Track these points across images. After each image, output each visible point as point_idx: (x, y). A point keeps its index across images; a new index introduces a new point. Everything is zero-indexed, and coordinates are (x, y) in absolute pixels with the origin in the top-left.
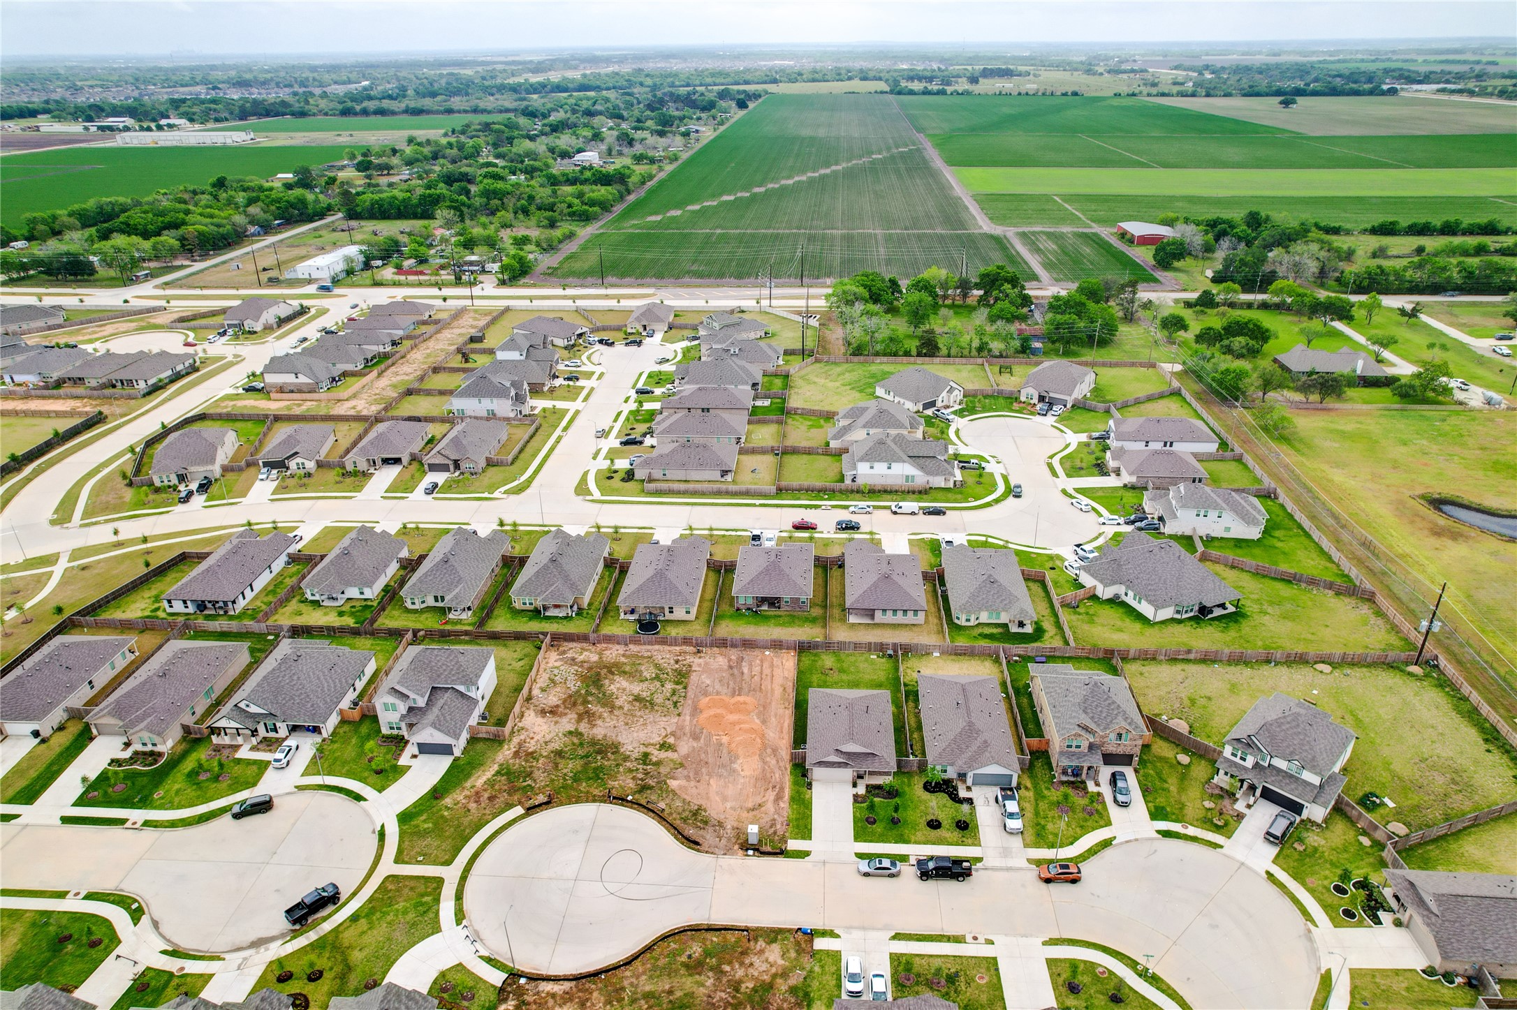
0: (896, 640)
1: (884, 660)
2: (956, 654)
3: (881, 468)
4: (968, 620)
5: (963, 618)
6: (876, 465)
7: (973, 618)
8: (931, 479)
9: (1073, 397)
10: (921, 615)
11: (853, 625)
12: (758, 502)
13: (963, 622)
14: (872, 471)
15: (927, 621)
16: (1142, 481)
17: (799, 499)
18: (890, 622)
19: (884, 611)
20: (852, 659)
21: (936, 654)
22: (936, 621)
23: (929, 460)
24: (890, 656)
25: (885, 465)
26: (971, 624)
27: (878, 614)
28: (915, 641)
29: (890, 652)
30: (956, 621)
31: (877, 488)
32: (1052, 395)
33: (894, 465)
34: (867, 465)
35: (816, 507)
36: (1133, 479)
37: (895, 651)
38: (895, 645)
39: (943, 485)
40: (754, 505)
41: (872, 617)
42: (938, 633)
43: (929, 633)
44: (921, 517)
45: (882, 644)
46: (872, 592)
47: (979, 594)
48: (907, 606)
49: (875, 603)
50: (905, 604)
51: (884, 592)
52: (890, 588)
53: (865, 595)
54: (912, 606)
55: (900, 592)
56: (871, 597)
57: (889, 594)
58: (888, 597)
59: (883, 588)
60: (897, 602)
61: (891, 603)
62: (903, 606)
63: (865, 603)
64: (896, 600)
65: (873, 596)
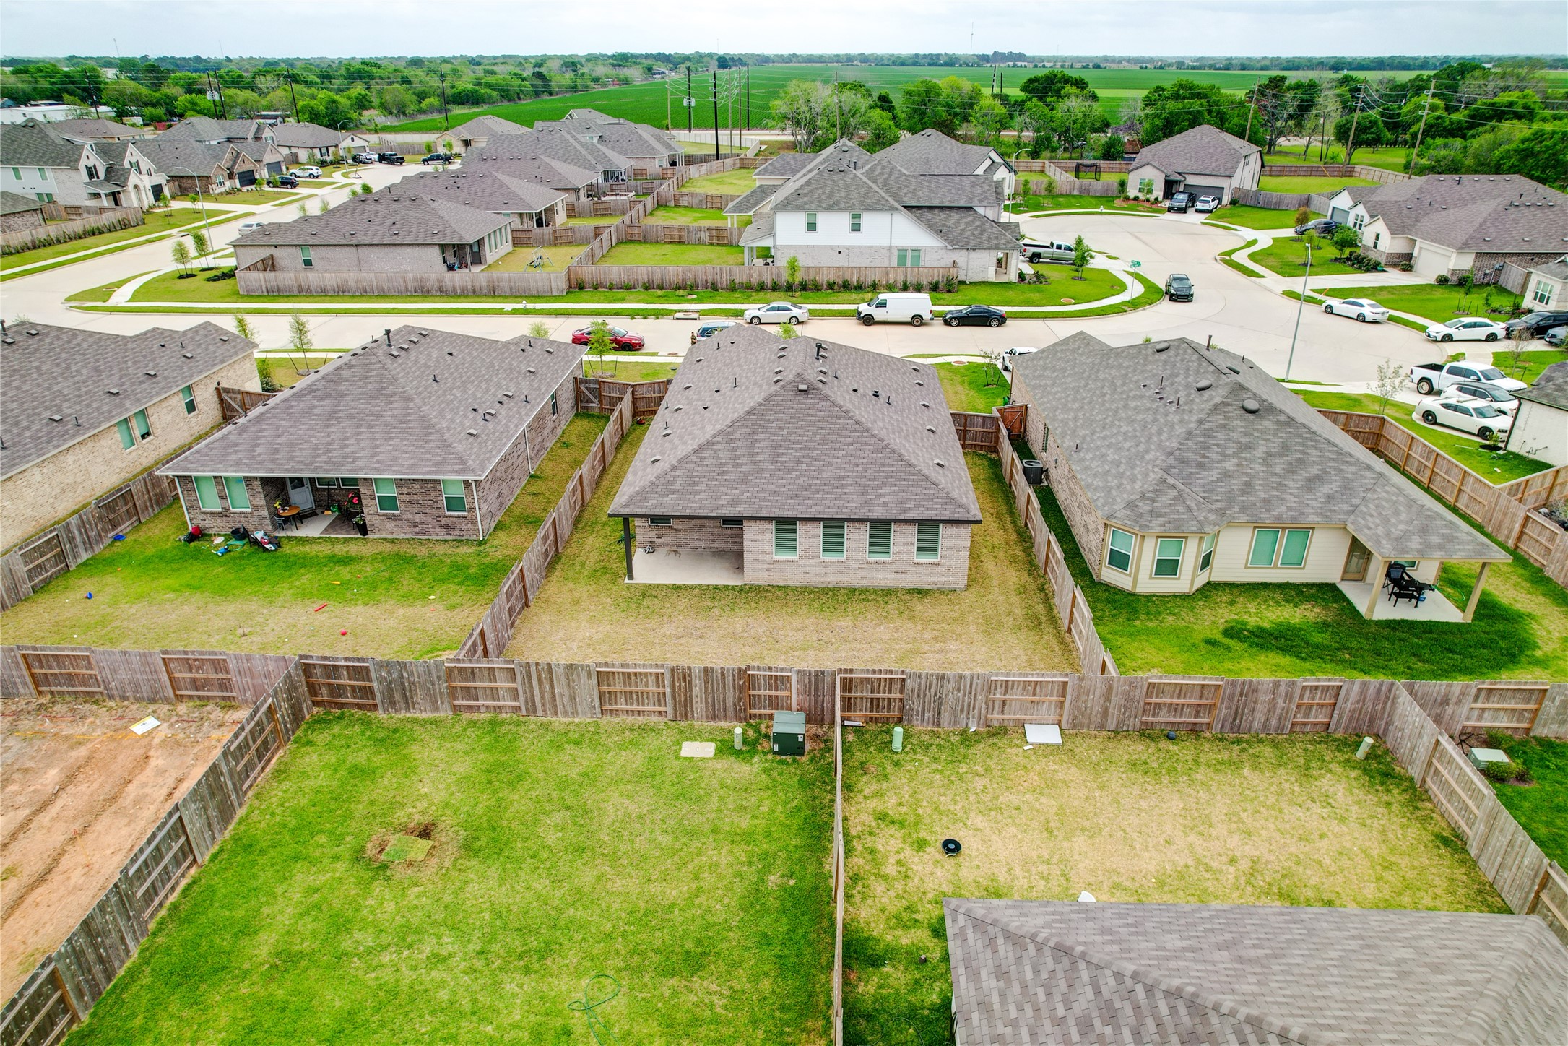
0: (832, 661)
1: (751, 770)
2: (1147, 733)
3: (834, 227)
4: (1167, 567)
5: (1146, 554)
6: (823, 219)
7: (1190, 555)
8: (961, 257)
9: (1236, 182)
10: (954, 543)
11: (648, 591)
12: (509, 307)
13: (1142, 580)
14: (812, 239)
15: (976, 577)
16: (1489, 266)
17: (622, 300)
18: (816, 578)
19: (786, 525)
20: (575, 762)
21: (1043, 734)
22: (1014, 577)
23: (955, 216)
24: (789, 746)
25: (844, 219)
26: (1183, 583)
27: (759, 541)
28: (927, 664)
29: (789, 722)
30: (1110, 575)
31: (823, 278)
32: (1191, 180)
33: (868, 220)
34: (800, 219)
35: (659, 314)
36: (1464, 263)
37: (816, 716)
38: (816, 681)
39: (991, 276)
40: (501, 312)
41: (736, 559)
42: (1035, 624)
43: (990, 626)
44: (938, 328)
45: (746, 679)
46: (735, 449)
47: (1204, 456)
48: (885, 504)
49: (742, 493)
50: (879, 496)
51: (788, 448)
52: (815, 434)
53: (703, 458)
54: (911, 505)
55: (856, 449)
56: (730, 468)
57: (808, 457)
58: (804, 467)
59: (785, 432)
60: (843, 486)
61: (817, 491)
62: (868, 503)
63: (697, 492)
64: (841, 478)
65: (738, 465)
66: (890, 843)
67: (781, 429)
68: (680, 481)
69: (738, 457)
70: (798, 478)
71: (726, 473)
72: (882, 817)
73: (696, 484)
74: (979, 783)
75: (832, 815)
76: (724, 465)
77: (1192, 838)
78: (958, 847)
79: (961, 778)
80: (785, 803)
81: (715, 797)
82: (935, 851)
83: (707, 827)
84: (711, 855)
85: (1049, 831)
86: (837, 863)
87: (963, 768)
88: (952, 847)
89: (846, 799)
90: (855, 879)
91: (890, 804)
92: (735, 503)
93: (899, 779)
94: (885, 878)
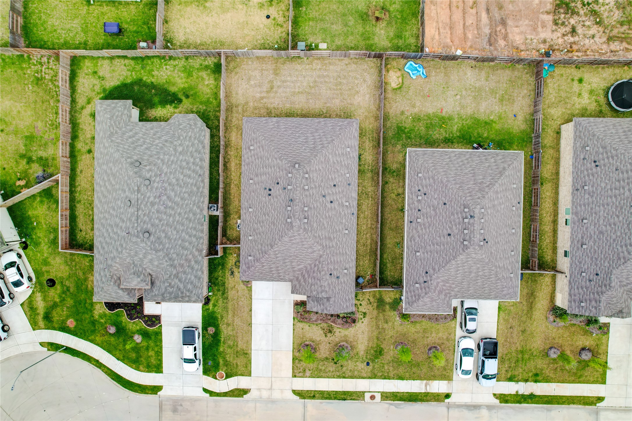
46: (320, 141)
47: (164, 145)
48: (272, 122)
49: (317, 126)
50: (273, 125)
51: (303, 142)
52: (293, 147)
53: (331, 138)
54: (264, 122)
55: (279, 141)
56: (322, 134)
57: (296, 139)
58: (297, 135)
59: (304, 148)
60: (284, 128)
61: (293, 126)
62: (277, 122)
63: (332, 126)
64: (285, 131)
65: (319, 135)
66: (281, 20)
67: (305, 149)
68: (338, 129)
69: (319, 138)
70: (299, 131)
71: (323, 132)
72: (282, 26)
73: (332, 129)
74: (259, 37)
75: (292, 26)
76: (324, 135)
77: (218, 22)
78: (267, 17)
79: (263, 38)
80: (302, 30)
81: (318, 30)
82: (272, 17)
83: (319, 22)
84: (317, 14)
85: (247, 23)
86: (291, 14)
87: (262, 41)
88: (268, 17)
89: (288, 30)
90: (288, 10)
91: (280, 30)
92: (319, 122)
93: (277, 37)
94: (282, 11)
